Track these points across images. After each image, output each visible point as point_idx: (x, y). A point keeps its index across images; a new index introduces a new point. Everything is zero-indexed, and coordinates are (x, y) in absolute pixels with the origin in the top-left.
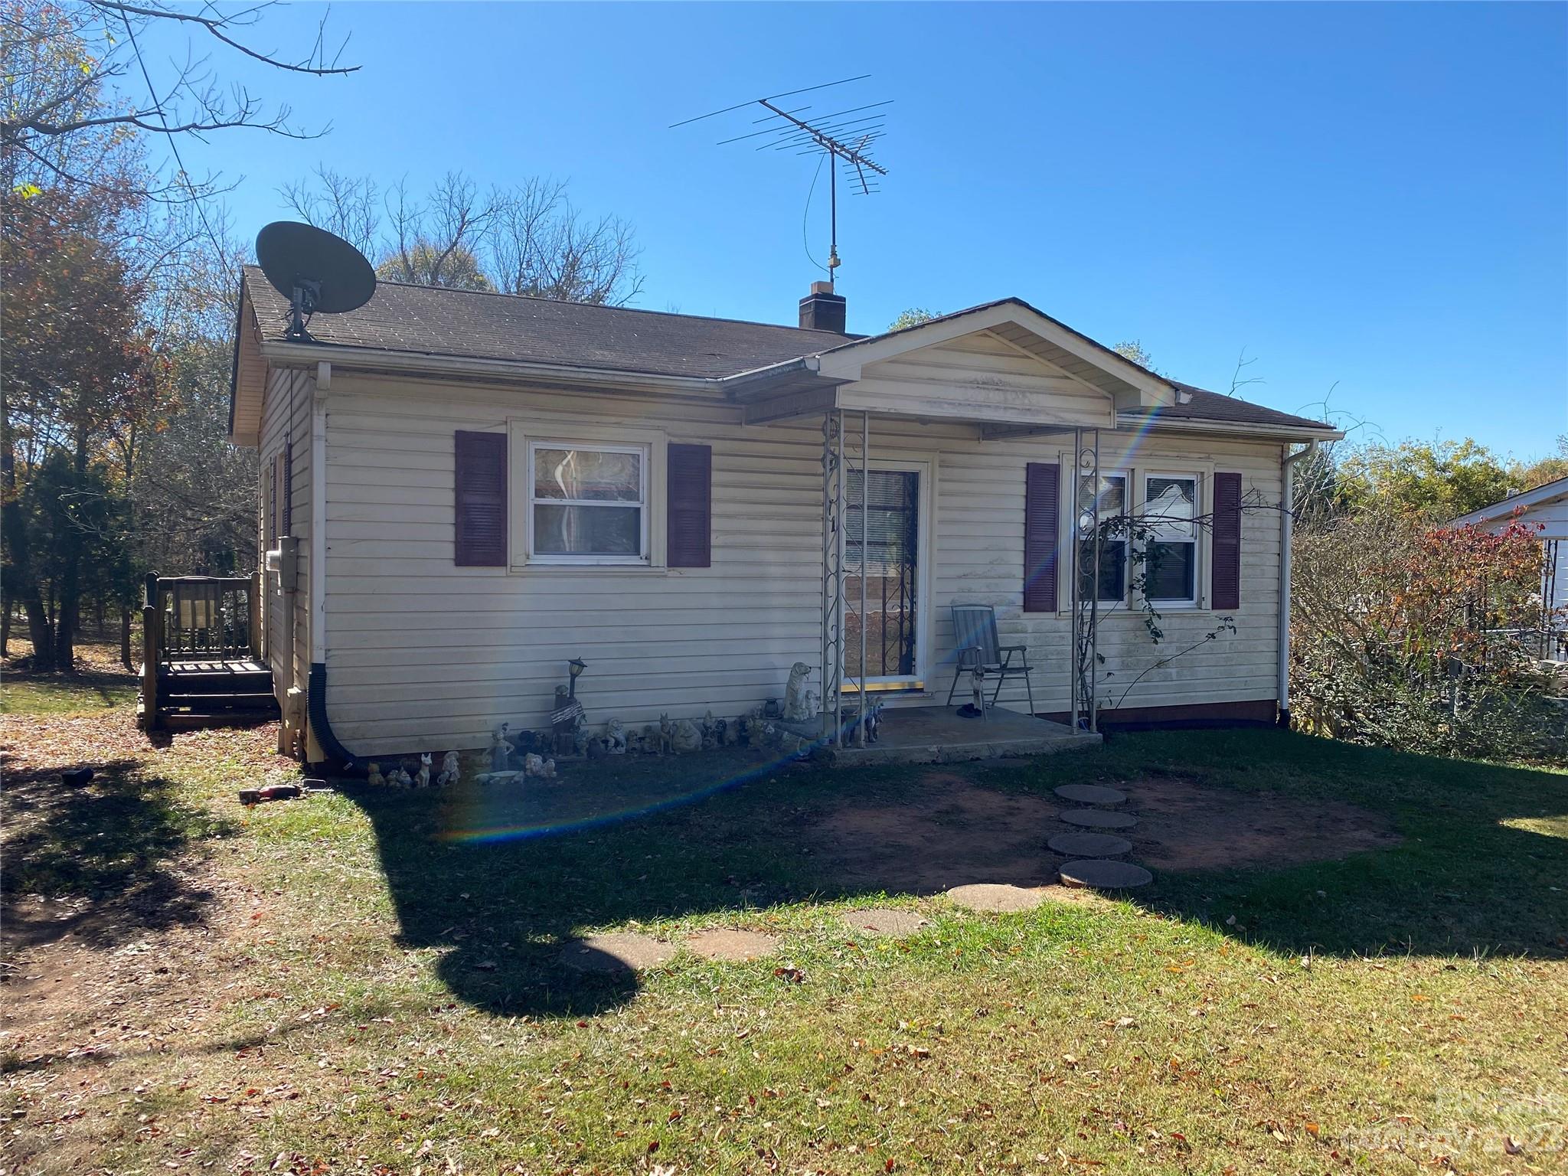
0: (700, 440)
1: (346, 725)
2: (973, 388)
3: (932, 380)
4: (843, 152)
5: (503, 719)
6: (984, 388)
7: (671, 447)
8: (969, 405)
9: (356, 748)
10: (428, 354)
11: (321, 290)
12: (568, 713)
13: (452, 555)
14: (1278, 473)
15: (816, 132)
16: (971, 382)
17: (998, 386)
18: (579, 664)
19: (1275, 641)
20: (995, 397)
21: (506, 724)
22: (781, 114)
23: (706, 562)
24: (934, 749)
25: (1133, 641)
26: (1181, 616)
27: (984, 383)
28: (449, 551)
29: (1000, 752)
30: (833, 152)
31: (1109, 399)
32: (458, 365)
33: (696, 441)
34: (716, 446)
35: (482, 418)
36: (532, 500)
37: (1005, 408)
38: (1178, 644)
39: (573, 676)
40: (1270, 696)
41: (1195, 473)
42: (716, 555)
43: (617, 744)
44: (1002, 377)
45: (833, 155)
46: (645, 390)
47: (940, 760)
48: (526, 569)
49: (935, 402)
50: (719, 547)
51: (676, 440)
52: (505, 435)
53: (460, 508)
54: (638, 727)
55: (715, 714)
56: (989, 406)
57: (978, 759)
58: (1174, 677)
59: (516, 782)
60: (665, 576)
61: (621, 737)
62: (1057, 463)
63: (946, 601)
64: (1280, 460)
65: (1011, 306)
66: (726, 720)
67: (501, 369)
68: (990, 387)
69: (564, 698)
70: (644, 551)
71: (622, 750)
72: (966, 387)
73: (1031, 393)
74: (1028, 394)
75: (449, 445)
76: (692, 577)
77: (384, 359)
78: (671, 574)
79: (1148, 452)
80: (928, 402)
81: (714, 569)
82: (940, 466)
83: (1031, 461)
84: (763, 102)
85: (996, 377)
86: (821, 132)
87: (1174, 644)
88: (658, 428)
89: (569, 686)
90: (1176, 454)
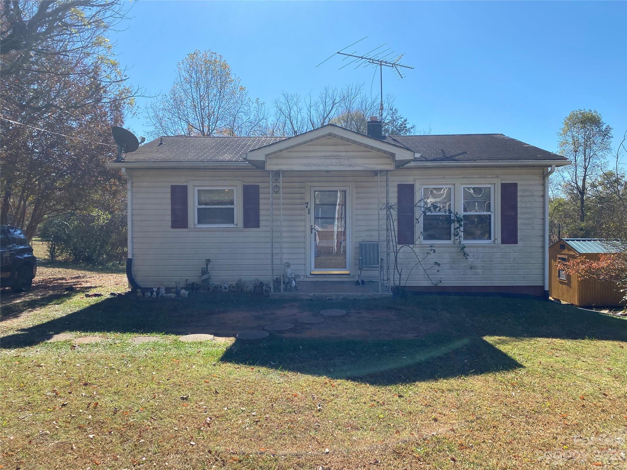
0: (255, 183)
1: (139, 278)
2: (325, 159)
3: (306, 157)
4: (387, 64)
5: (187, 278)
6: (330, 158)
7: (244, 186)
8: (323, 165)
9: (142, 285)
10: (154, 162)
11: (126, 146)
12: (205, 277)
13: (170, 225)
14: (541, 182)
15: (370, 59)
16: (324, 157)
17: (336, 157)
18: (208, 261)
19: (542, 259)
20: (334, 161)
21: (188, 280)
22: (349, 55)
23: (258, 226)
24: (312, 294)
25: (456, 257)
26: (484, 247)
27: (329, 156)
28: (170, 224)
29: (341, 297)
30: (381, 65)
31: (391, 158)
32: (162, 165)
33: (253, 184)
34: (261, 185)
35: (179, 181)
36: (197, 206)
37: (340, 165)
38: (482, 259)
39: (207, 265)
40: (539, 284)
41: (491, 184)
42: (262, 223)
43: (226, 288)
44: (338, 154)
45: (381, 66)
46: (229, 168)
47: (314, 299)
48: (195, 229)
49: (308, 165)
50: (263, 220)
51: (246, 184)
52: (187, 186)
53: (173, 210)
54: (234, 283)
55: (260, 280)
56: (333, 165)
57: (331, 299)
58: (480, 274)
59: (172, 298)
60: (243, 231)
61: (227, 286)
62: (413, 183)
63: (360, 240)
64: (542, 176)
65: (330, 127)
66: (263, 282)
67: (175, 165)
68: (332, 158)
69: (204, 272)
70: (235, 223)
71: (227, 290)
72: (322, 159)
73: (352, 158)
74: (351, 159)
75: (169, 190)
76: (252, 232)
77: (140, 165)
78: (245, 230)
79: (463, 176)
80: (305, 165)
81: (262, 228)
82: (356, 188)
83: (399, 183)
84: (338, 53)
85: (335, 154)
86: (372, 58)
87: (480, 259)
88: (239, 180)
89: (206, 268)
90: (479, 176)
